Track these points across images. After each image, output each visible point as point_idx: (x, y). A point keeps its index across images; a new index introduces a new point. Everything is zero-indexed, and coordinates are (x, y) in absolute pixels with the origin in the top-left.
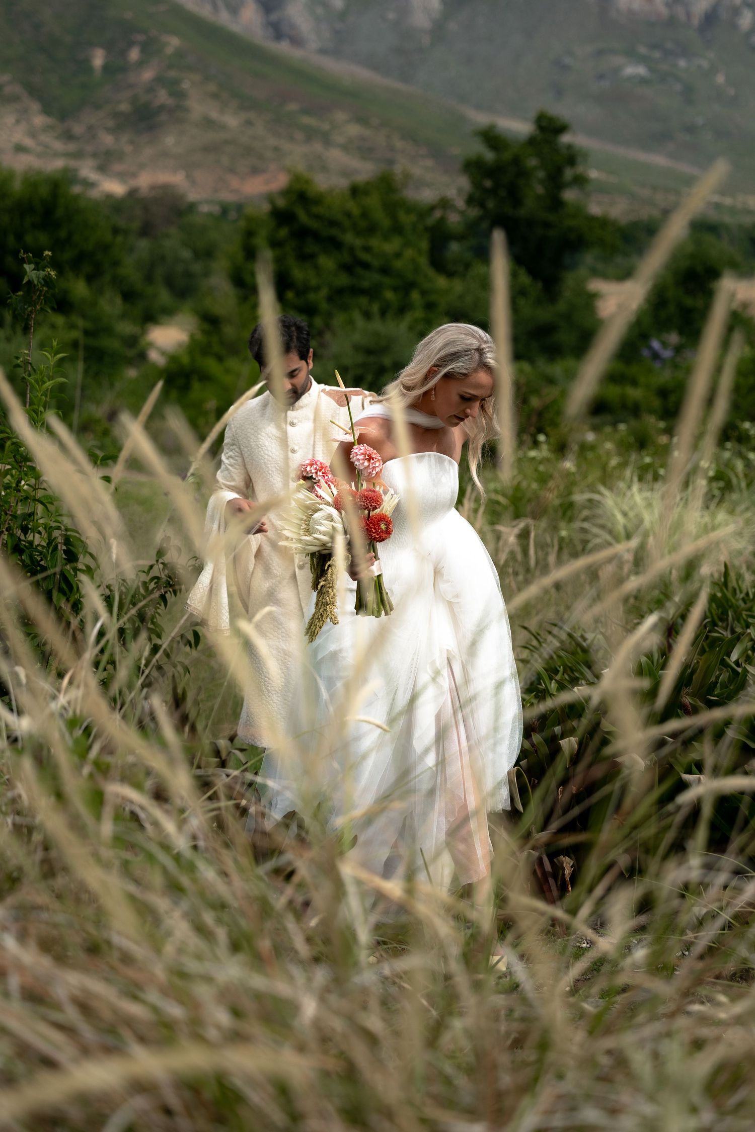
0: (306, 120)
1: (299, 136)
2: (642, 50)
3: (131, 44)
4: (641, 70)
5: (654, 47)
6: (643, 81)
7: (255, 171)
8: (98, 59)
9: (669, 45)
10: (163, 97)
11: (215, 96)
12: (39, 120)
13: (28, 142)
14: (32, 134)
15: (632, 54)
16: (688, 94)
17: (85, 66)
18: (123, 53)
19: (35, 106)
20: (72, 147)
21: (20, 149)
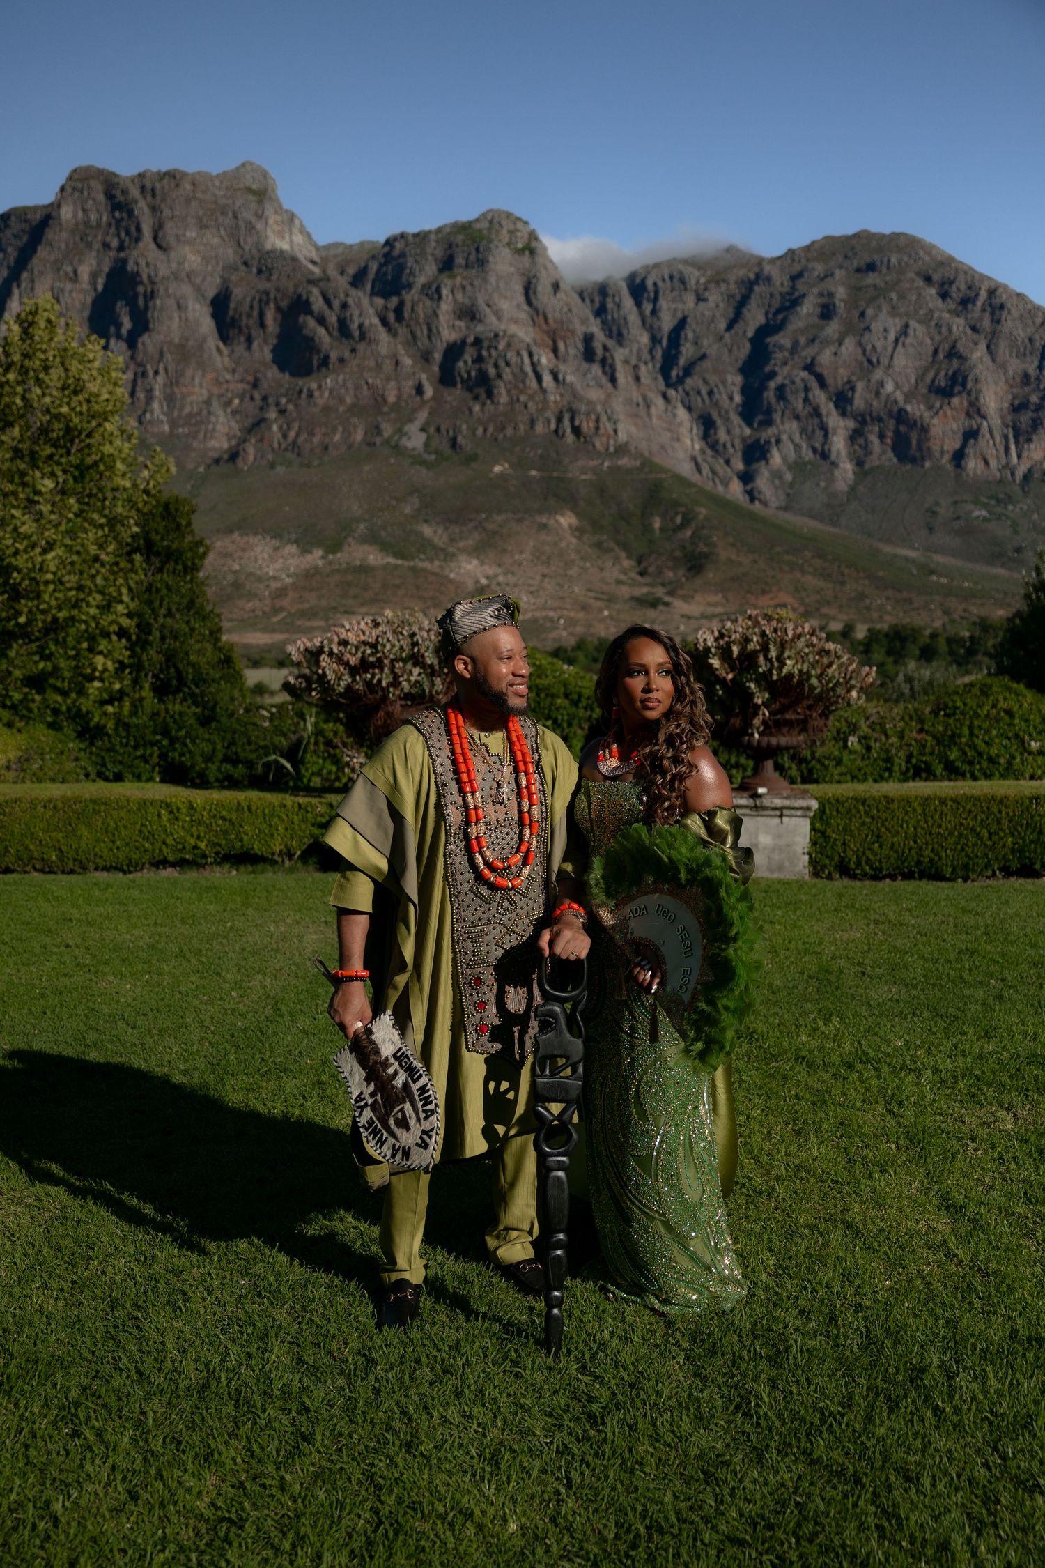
0: (787, 557)
1: (786, 568)
2: (985, 500)
3: (677, 513)
4: (984, 513)
5: (990, 497)
6: (985, 519)
7: (764, 592)
8: (657, 523)
9: (1001, 496)
10: (703, 548)
11: (733, 545)
12: (627, 563)
13: (622, 577)
14: (624, 572)
15: (976, 502)
16: (1015, 527)
17: (648, 528)
18: (672, 519)
19: (623, 555)
20: (647, 579)
21: (619, 582)
